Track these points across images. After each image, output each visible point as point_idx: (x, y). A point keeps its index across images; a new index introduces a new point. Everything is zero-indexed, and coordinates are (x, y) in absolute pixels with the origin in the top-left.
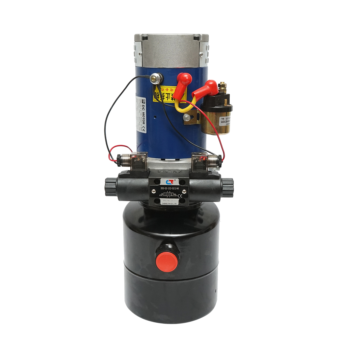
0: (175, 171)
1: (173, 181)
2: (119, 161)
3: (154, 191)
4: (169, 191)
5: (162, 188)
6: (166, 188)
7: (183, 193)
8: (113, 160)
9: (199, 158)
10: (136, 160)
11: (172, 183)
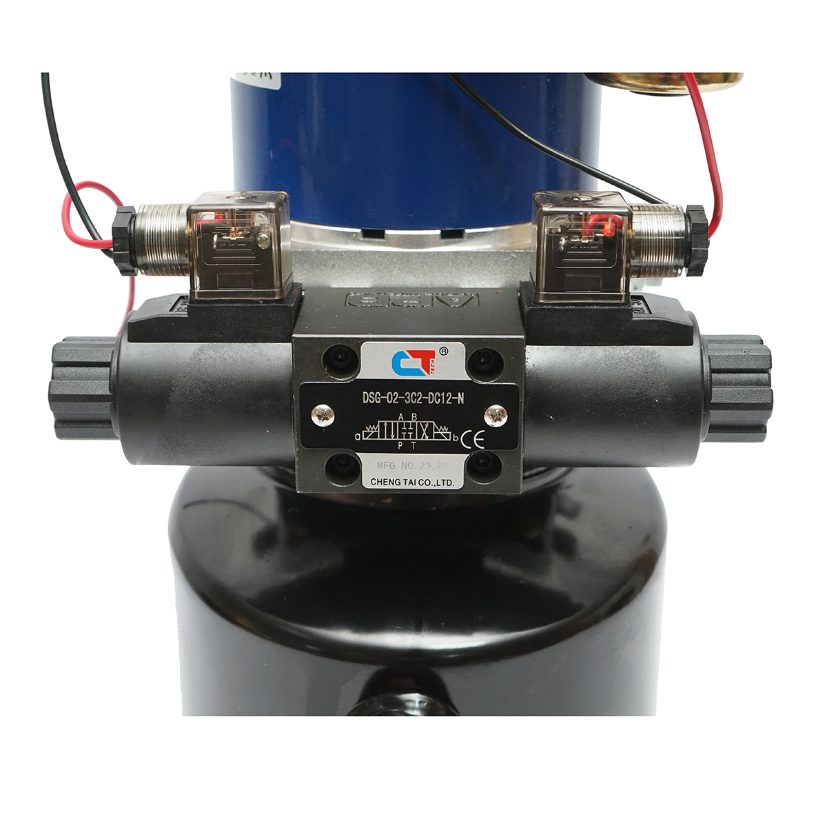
0: (440, 297)
1: (431, 354)
2: (127, 246)
3: (323, 417)
4: (407, 410)
5: (371, 398)
6: (392, 398)
7: (488, 421)
8: (95, 242)
9: (579, 226)
10: (220, 236)
11: (426, 366)
